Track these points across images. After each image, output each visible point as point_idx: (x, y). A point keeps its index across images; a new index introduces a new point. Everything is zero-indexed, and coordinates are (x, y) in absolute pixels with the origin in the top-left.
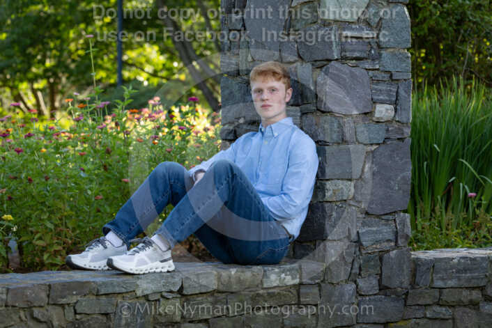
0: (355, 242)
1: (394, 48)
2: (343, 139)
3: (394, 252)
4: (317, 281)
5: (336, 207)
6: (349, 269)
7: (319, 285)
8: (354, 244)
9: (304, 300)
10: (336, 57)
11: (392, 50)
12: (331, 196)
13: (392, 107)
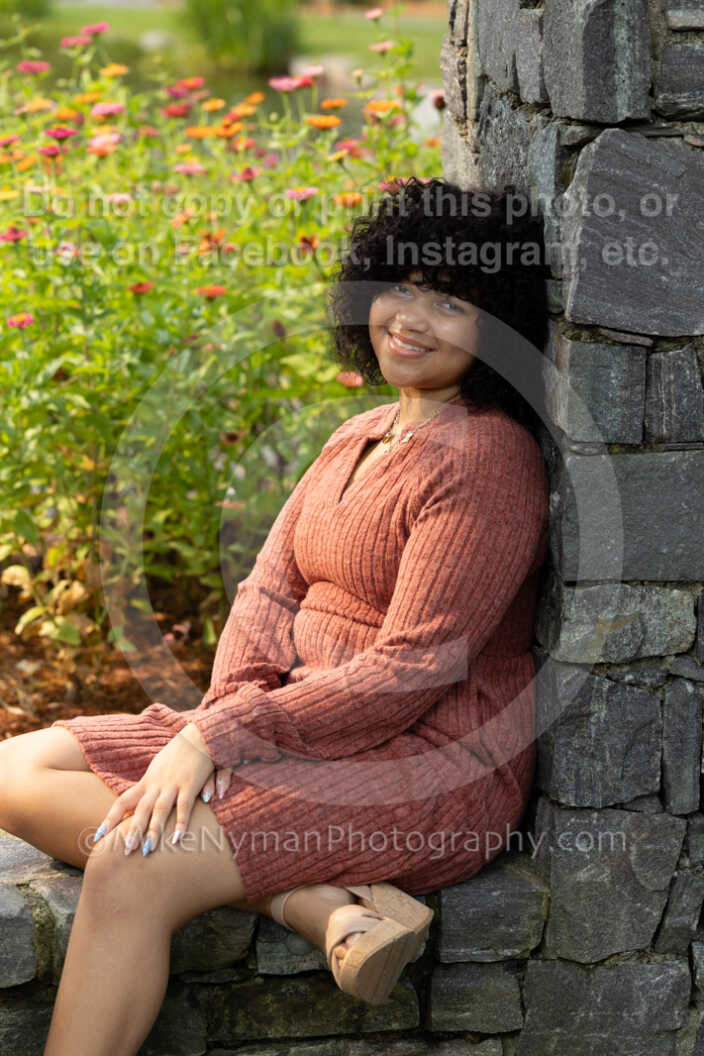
0: (685, 816)
2: (645, 432)
4: (508, 952)
5: (607, 685)
6: (657, 914)
7: (516, 965)
8: (682, 823)
9: (447, 1015)
10: (624, 113)
12: (585, 645)
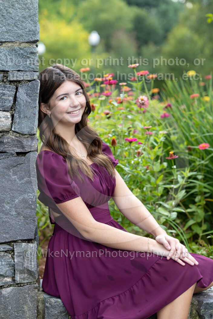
1: (12, 42)
3: (9, 289)
11: (10, 45)
13: (9, 114)
